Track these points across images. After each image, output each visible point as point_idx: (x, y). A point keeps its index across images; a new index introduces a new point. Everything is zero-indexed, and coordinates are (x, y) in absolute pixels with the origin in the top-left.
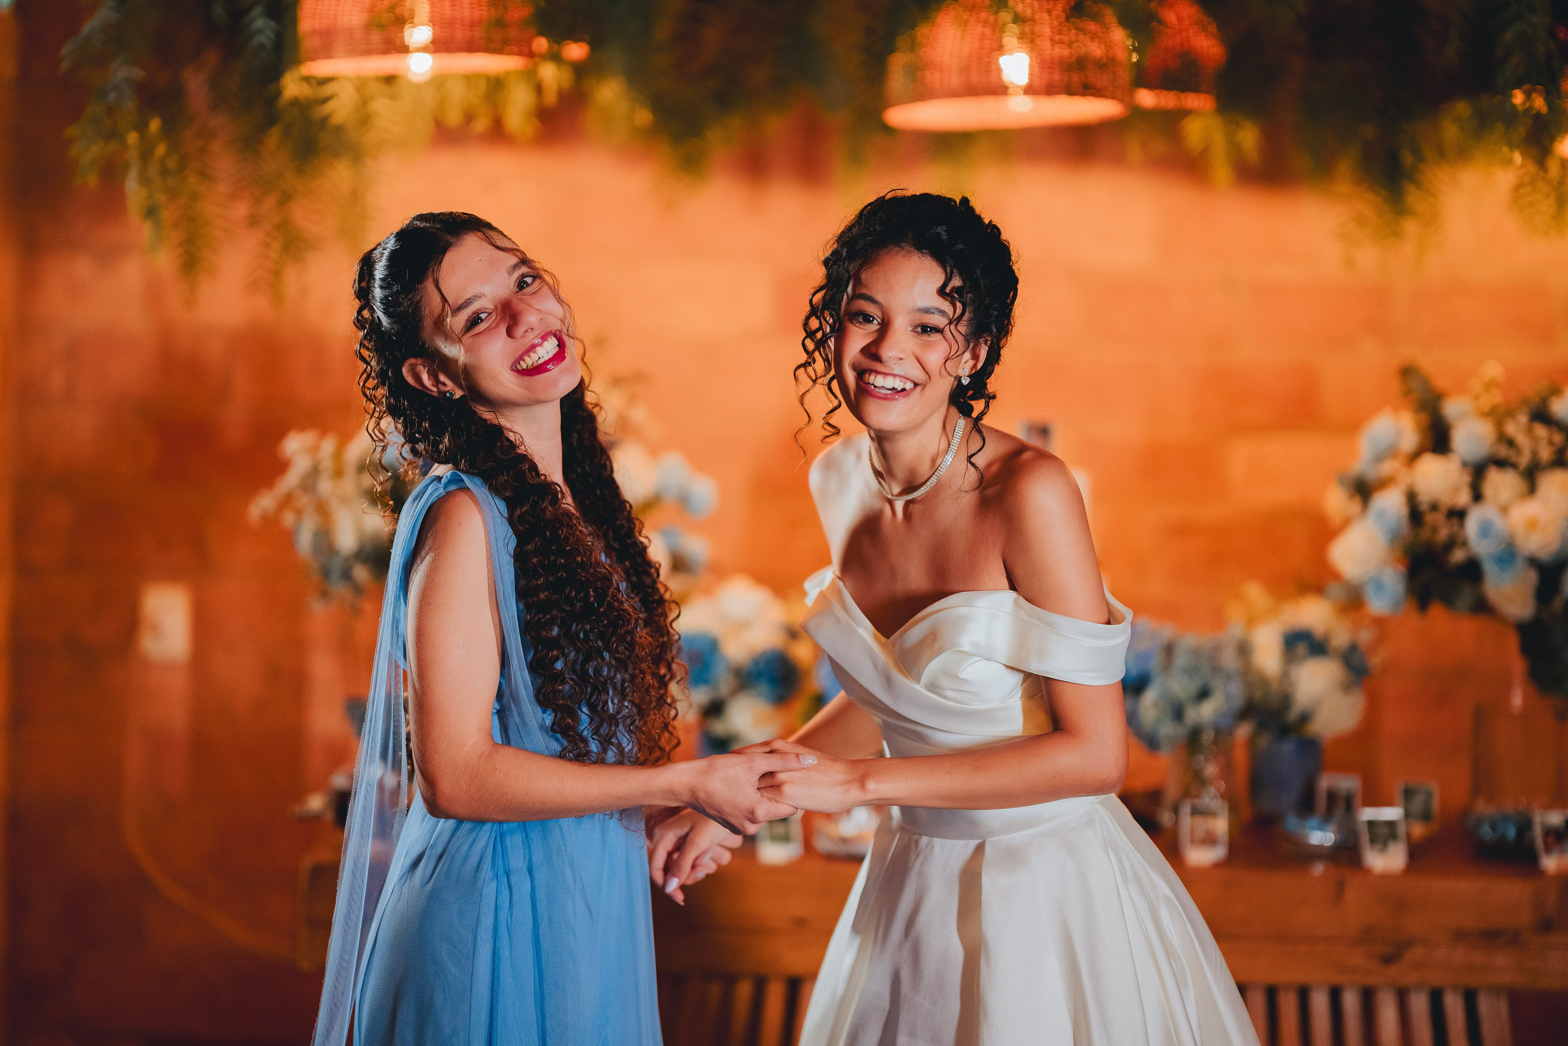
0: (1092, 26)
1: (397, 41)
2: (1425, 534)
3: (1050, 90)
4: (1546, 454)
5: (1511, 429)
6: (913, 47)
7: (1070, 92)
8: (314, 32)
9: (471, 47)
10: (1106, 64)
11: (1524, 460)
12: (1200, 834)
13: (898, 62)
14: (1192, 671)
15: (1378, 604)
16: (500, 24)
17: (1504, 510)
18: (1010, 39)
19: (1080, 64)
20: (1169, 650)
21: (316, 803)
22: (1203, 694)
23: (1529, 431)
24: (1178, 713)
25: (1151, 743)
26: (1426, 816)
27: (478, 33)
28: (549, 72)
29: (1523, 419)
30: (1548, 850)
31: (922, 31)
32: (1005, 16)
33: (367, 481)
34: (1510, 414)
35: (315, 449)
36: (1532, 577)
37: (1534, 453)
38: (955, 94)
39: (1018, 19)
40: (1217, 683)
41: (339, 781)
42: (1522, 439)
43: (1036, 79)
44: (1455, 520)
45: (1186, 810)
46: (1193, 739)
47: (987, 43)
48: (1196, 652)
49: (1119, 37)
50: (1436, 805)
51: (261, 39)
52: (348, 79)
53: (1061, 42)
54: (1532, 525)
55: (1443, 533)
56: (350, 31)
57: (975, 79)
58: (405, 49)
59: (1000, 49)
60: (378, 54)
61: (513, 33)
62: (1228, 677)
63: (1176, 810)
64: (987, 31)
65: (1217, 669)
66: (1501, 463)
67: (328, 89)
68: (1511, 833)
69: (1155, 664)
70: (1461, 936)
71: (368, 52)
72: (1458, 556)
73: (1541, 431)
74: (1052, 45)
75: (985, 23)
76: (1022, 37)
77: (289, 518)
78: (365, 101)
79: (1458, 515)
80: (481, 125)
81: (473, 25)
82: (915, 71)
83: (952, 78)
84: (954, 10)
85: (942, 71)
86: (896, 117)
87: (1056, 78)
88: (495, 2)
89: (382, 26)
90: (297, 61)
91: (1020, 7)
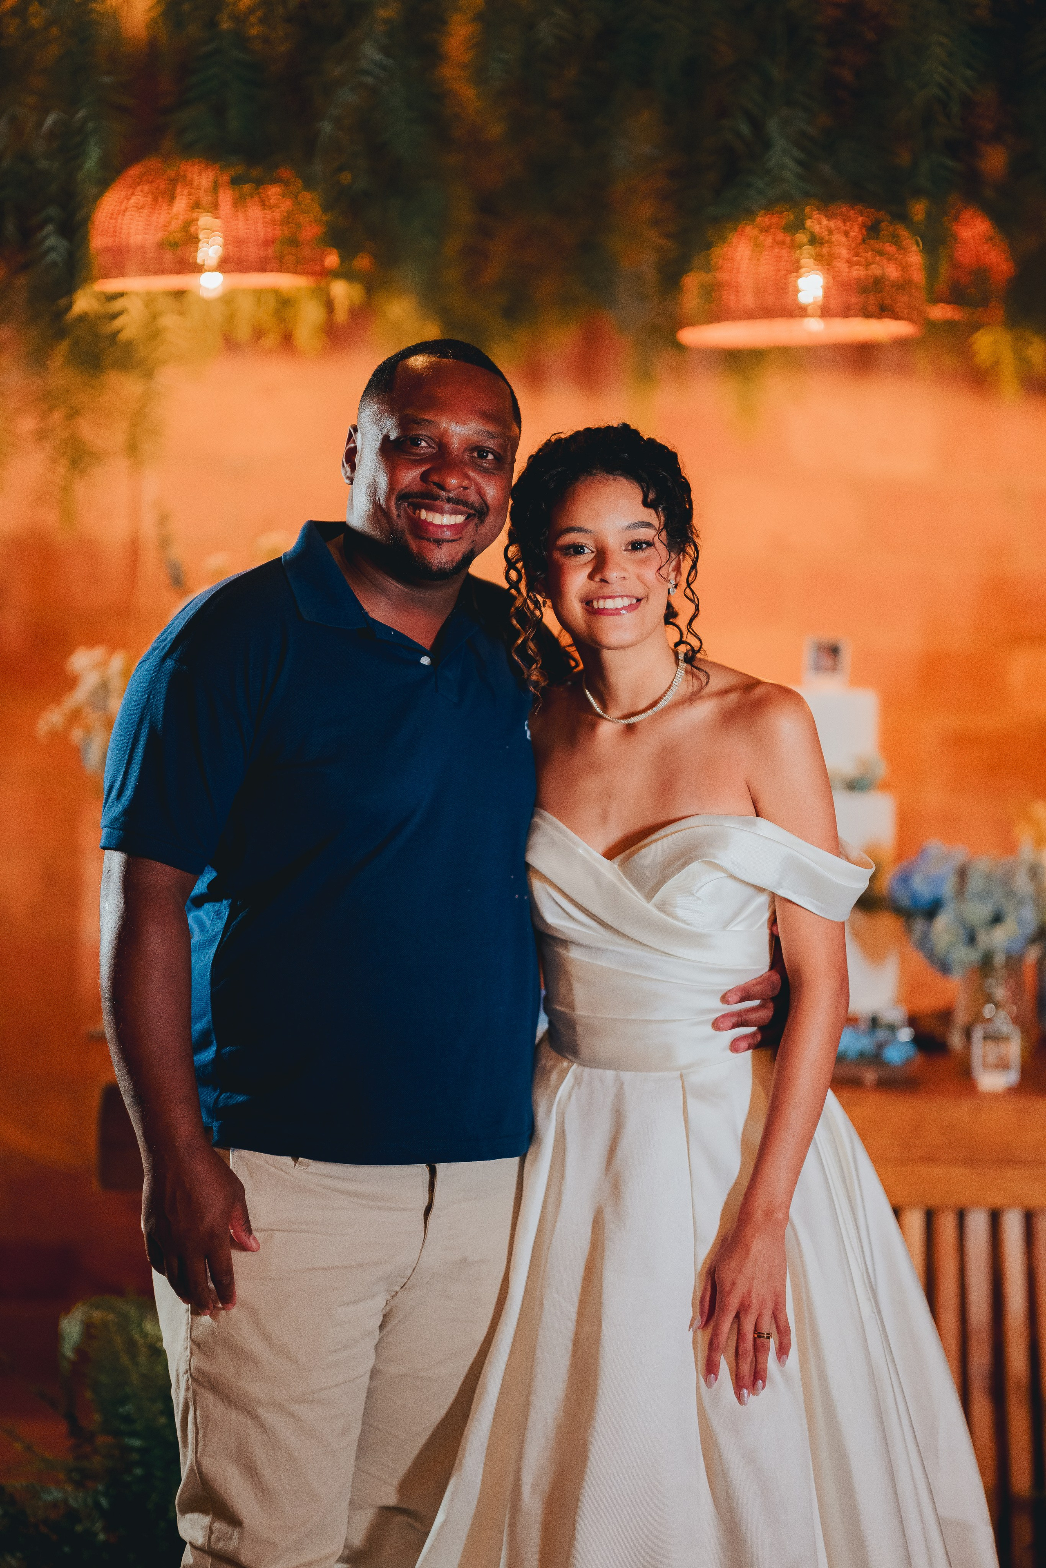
0: (890, 248)
1: (191, 260)
3: (846, 312)
6: (708, 267)
7: (867, 314)
8: (106, 250)
9: (263, 267)
10: (904, 286)
12: (992, 1058)
13: (692, 282)
14: (985, 894)
16: (293, 242)
18: (807, 261)
19: (877, 285)
20: (962, 874)
22: (997, 919)
24: (972, 939)
25: (944, 967)
27: (271, 251)
28: (340, 290)
31: (718, 251)
32: (801, 237)
35: (104, 665)
38: (749, 316)
39: (815, 240)
40: (1009, 909)
43: (831, 301)
45: (978, 1033)
46: (986, 964)
47: (784, 265)
48: (989, 877)
49: (915, 258)
51: (53, 256)
52: (140, 295)
53: (858, 264)
56: (142, 249)
57: (770, 300)
58: (197, 269)
59: (796, 269)
60: (171, 273)
61: (306, 251)
62: (1020, 903)
63: (968, 1033)
64: (784, 252)
65: (1010, 893)
67: (118, 305)
69: (948, 889)
71: (161, 271)
74: (849, 267)
75: (781, 244)
76: (819, 258)
77: (77, 734)
78: (154, 317)
80: (273, 342)
81: (267, 243)
82: (711, 292)
83: (749, 300)
84: (750, 231)
85: (737, 292)
86: (690, 336)
87: (853, 300)
88: (288, 220)
89: (175, 245)
90: (90, 279)
91: (817, 229)
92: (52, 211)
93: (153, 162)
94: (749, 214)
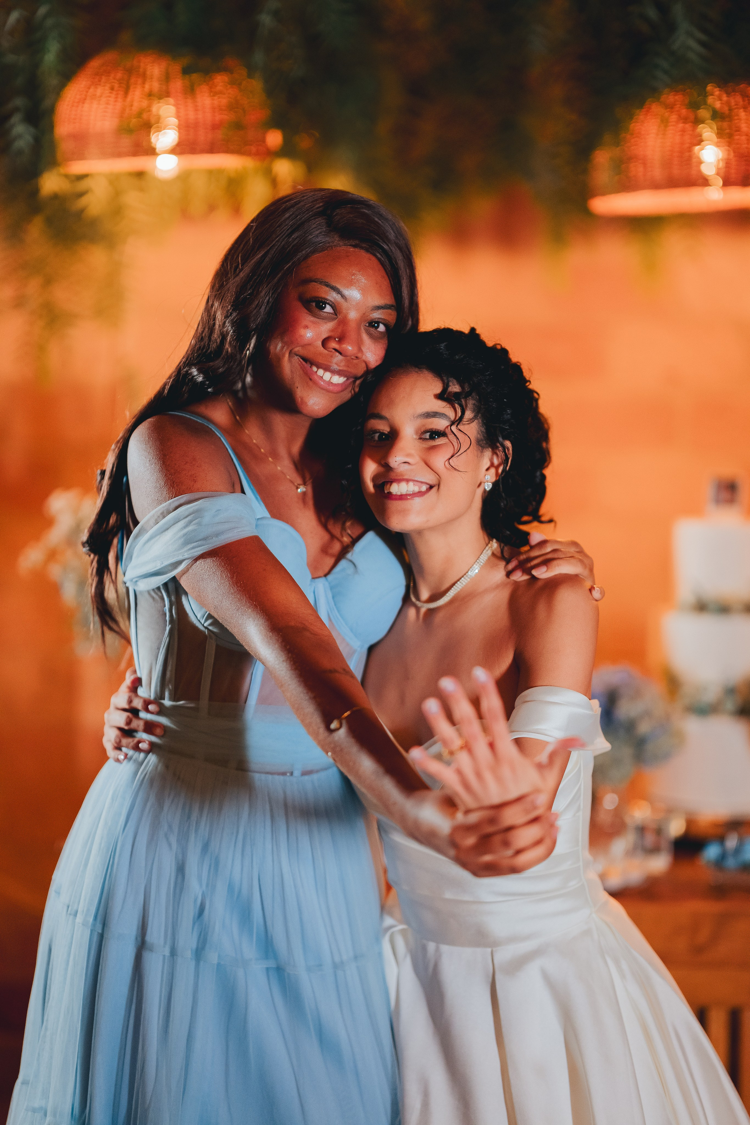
1: (144, 144)
6: (618, 142)
8: (68, 136)
9: (212, 149)
18: (708, 135)
27: (219, 134)
28: (282, 167)
32: (703, 113)
38: (656, 186)
39: (716, 115)
43: (733, 171)
47: (688, 138)
51: (20, 144)
52: (102, 175)
56: (102, 135)
57: (676, 171)
58: (152, 152)
59: (699, 141)
60: (129, 156)
64: (688, 126)
67: (85, 185)
71: (118, 154)
75: (685, 119)
76: (719, 132)
78: (117, 194)
81: (215, 127)
83: (656, 171)
84: (656, 108)
85: (645, 164)
86: (601, 204)
88: (233, 106)
89: (131, 130)
90: (53, 163)
91: (718, 105)
92: (19, 102)
93: (109, 56)
94: (654, 92)
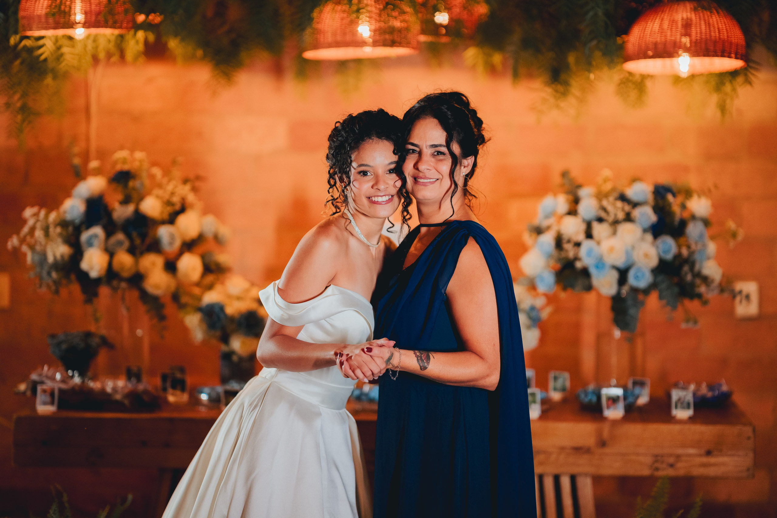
1: (68, 21)
2: (563, 255)
3: (375, 44)
4: (621, 216)
5: (605, 203)
7: (385, 45)
9: (98, 25)
10: (404, 30)
11: (611, 218)
15: (542, 288)
16: (111, 13)
17: (599, 243)
19: (392, 30)
21: (22, 387)
23: (614, 205)
26: (563, 390)
28: (141, 34)
29: (611, 199)
30: (608, 407)
33: (59, 230)
34: (606, 196)
35: (36, 215)
36: (614, 276)
37: (616, 215)
41: (34, 377)
42: (610, 208)
44: (576, 248)
47: (344, 21)
50: (568, 384)
52: (50, 38)
53: (380, 21)
54: (611, 249)
55: (571, 254)
57: (339, 38)
60: (53, 29)
61: (119, 17)
66: (600, 220)
67: (41, 42)
68: (594, 399)
70: (562, 449)
72: (579, 265)
73: (619, 204)
75: (344, 11)
77: (25, 248)
78: (59, 48)
79: (578, 245)
80: (114, 59)
81: (99, 14)
82: (314, 35)
83: (329, 38)
85: (324, 34)
86: (309, 55)
87: (378, 38)
89: (54, 15)
90: (16, 30)
